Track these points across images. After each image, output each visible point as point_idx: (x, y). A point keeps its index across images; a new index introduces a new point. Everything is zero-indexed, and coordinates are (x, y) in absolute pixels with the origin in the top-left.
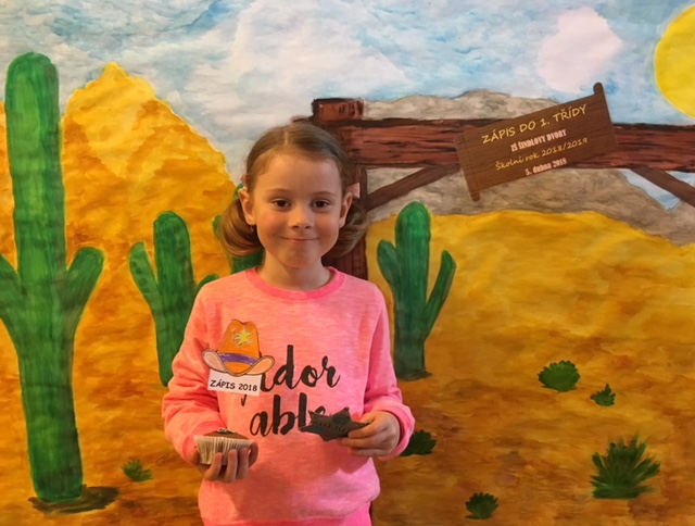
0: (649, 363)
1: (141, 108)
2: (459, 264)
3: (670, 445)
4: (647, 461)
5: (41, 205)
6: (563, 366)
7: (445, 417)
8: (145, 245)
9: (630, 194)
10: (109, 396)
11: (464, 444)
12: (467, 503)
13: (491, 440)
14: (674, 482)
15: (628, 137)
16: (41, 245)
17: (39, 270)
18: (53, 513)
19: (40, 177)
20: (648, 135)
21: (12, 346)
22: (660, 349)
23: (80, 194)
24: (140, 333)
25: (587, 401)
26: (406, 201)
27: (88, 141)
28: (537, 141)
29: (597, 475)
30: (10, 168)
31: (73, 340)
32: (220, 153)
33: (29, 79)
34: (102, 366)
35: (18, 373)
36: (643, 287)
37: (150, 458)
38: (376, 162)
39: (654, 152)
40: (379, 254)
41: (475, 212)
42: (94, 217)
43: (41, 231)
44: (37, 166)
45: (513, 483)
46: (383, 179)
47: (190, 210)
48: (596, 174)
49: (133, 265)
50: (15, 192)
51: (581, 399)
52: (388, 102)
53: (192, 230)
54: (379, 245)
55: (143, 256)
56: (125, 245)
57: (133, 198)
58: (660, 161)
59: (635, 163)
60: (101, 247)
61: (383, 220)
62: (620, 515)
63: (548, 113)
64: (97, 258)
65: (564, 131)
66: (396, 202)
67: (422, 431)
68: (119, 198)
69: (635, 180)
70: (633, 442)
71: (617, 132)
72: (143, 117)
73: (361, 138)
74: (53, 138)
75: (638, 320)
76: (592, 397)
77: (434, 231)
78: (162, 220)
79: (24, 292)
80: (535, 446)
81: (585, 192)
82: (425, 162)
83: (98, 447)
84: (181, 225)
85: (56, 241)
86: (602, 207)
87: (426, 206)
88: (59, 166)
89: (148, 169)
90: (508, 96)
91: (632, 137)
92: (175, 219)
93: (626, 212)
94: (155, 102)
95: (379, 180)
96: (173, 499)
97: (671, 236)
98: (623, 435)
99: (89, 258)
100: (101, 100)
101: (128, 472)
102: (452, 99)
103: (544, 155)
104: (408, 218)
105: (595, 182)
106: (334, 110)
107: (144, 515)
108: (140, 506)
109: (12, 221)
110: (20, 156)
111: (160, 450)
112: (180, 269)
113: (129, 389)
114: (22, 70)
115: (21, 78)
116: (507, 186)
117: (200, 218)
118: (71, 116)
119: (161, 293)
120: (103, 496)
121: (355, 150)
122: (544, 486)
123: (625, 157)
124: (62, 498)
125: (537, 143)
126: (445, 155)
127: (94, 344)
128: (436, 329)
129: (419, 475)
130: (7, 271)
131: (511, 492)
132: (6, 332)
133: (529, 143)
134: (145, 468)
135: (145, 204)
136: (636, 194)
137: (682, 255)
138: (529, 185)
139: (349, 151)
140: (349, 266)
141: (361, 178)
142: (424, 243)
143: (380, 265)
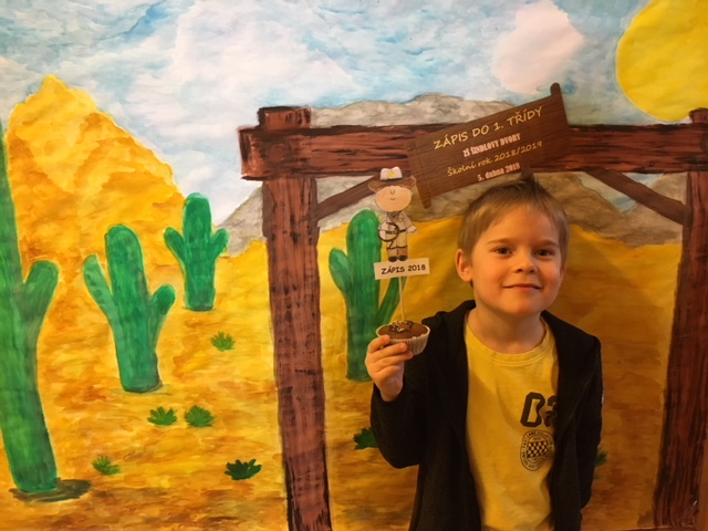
1: (83, 122)
3: (618, 436)
8: (98, 258)
9: (584, 197)
10: (74, 400)
14: (620, 470)
15: (585, 139)
18: (33, 502)
20: (606, 136)
23: (30, 209)
24: (99, 343)
26: (356, 209)
27: (33, 156)
28: (490, 146)
31: (35, 349)
32: (166, 165)
34: (65, 373)
36: (594, 288)
37: (117, 455)
38: (326, 171)
39: (612, 154)
40: (330, 262)
41: (427, 219)
42: (46, 231)
46: (333, 189)
47: (140, 222)
48: (550, 178)
49: (87, 277)
52: (336, 109)
53: (143, 242)
54: (331, 254)
55: (96, 268)
56: (78, 259)
57: (82, 212)
58: (617, 162)
59: (591, 165)
60: (55, 261)
61: (334, 228)
63: (502, 117)
64: (51, 273)
65: (518, 135)
66: (346, 210)
68: (69, 212)
69: (591, 183)
71: (574, 134)
72: (87, 129)
73: (308, 148)
75: (588, 320)
78: (112, 233)
82: (375, 169)
83: (68, 445)
84: (132, 238)
85: (11, 256)
87: (377, 214)
88: (6, 182)
89: (95, 182)
90: (461, 99)
91: (589, 139)
92: (125, 232)
93: (580, 216)
94: (96, 115)
95: (329, 189)
96: (142, 490)
97: (624, 239)
99: (44, 273)
100: (42, 114)
101: (97, 467)
102: (403, 104)
103: (497, 160)
104: (359, 225)
106: (281, 119)
107: (116, 502)
108: (112, 495)
111: (125, 448)
112: (134, 281)
113: (92, 394)
116: (458, 192)
117: (151, 230)
118: (14, 131)
119: (116, 304)
120: (77, 488)
121: (304, 160)
123: (581, 160)
124: (39, 489)
125: (490, 147)
126: (395, 162)
127: (57, 353)
129: (374, 465)
133: (482, 148)
134: (114, 463)
135: (93, 218)
136: (590, 197)
137: (636, 257)
139: (297, 161)
140: (301, 274)
141: (311, 187)
142: (375, 250)
143: (332, 273)
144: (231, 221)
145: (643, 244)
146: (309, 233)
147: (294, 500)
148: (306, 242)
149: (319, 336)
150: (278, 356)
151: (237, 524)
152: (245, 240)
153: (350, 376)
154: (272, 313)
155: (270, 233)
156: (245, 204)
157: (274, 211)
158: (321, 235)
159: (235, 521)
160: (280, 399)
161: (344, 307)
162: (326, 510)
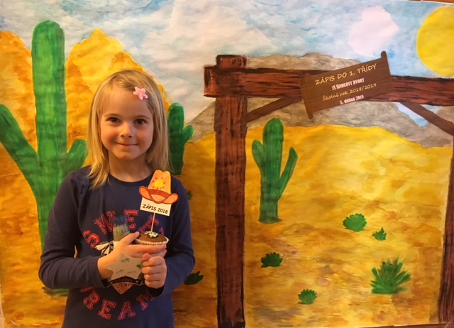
0: (407, 215)
1: (114, 57)
2: (299, 155)
3: (417, 263)
4: (404, 273)
5: (53, 113)
6: (357, 216)
7: (288, 245)
9: (400, 117)
11: (299, 261)
12: (299, 295)
13: (314, 259)
14: (419, 285)
15: (400, 84)
16: (51, 137)
17: (50, 152)
18: (56, 296)
19: (52, 96)
20: (411, 83)
21: (34, 197)
22: (413, 208)
23: (76, 107)
25: (370, 237)
26: (270, 117)
27: (81, 76)
28: (347, 84)
29: (374, 280)
30: (34, 90)
32: (161, 85)
33: (47, 37)
35: (37, 213)
36: (405, 172)
38: (253, 94)
39: (414, 93)
40: (253, 148)
41: (310, 125)
42: (84, 121)
43: (52, 129)
44: (50, 89)
45: (326, 284)
46: (257, 104)
48: (380, 105)
50: (36, 105)
51: (367, 236)
52: (261, 58)
54: (253, 143)
58: (417, 98)
59: (403, 99)
61: (256, 128)
62: (387, 304)
63: (354, 68)
64: (85, 147)
65: (363, 79)
66: (264, 118)
67: (274, 253)
69: (402, 108)
70: (396, 261)
71: (393, 80)
72: (115, 62)
73: (244, 80)
74: (60, 73)
75: (401, 191)
76: (373, 235)
77: (286, 136)
79: (41, 165)
80: (340, 263)
81: (374, 115)
82: (282, 95)
85: (61, 135)
86: (383, 124)
87: (281, 121)
88: (64, 90)
90: (331, 57)
91: (403, 84)
93: (397, 128)
94: (122, 54)
95: (254, 104)
97: (422, 143)
98: (390, 257)
99: (80, 147)
100: (90, 51)
102: (299, 57)
103: (351, 93)
104: (271, 127)
105: (380, 110)
106: (229, 62)
109: (35, 122)
110: (40, 84)
114: (42, 31)
115: (42, 35)
116: (329, 110)
118: (72, 60)
121: (241, 86)
122: (343, 286)
123: (398, 95)
126: (293, 91)
128: (285, 193)
129: (272, 278)
130: (31, 152)
131: (325, 289)
132: (30, 188)
133: (343, 86)
136: (403, 117)
137: (428, 154)
138: (342, 110)
139: (237, 87)
140: (235, 155)
141: (244, 103)
142: (279, 143)
143: (254, 155)
144: (196, 121)
145: (432, 146)
146: (241, 130)
147: (221, 300)
148: (239, 135)
149: (244, 193)
150: (218, 205)
151: (185, 315)
152: (203, 133)
153: (261, 220)
154: (216, 178)
155: (218, 130)
156: (205, 111)
157: (221, 116)
158: (249, 133)
159: (184, 313)
160: (218, 233)
161: (260, 176)
162: (241, 308)
